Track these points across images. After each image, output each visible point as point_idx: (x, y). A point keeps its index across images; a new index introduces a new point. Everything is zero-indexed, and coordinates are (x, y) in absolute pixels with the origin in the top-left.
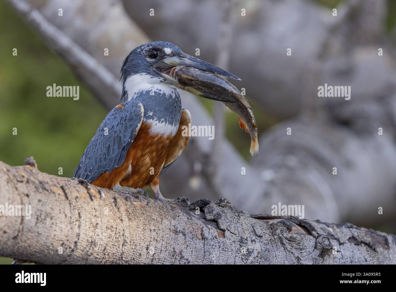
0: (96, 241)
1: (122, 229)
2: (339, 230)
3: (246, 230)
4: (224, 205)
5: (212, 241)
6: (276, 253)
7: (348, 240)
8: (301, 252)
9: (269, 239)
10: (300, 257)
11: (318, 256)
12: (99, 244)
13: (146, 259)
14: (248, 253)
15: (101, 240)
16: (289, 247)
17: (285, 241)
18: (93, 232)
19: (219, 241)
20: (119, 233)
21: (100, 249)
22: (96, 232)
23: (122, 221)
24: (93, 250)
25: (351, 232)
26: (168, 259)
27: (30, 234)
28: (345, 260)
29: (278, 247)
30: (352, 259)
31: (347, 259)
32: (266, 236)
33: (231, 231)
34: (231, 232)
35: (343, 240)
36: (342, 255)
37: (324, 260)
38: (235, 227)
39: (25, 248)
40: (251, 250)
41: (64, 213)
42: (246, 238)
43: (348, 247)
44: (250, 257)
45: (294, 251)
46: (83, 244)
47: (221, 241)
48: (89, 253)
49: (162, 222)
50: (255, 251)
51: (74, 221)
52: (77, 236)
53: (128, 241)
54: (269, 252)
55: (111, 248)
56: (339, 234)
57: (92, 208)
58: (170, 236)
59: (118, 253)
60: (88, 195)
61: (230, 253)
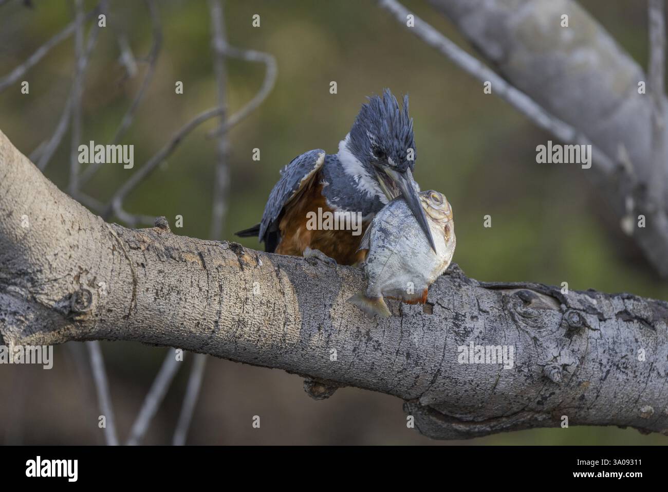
0: (246, 320)
1: (283, 305)
2: (607, 301)
3: (466, 304)
4: (450, 271)
5: (414, 318)
6: (506, 333)
7: (616, 315)
8: (540, 332)
9: (498, 314)
10: (537, 336)
11: (564, 335)
12: (249, 323)
13: (318, 341)
14: (464, 332)
15: (252, 319)
16: (522, 325)
17: (517, 317)
18: (241, 308)
19: (424, 318)
20: (279, 309)
21: (252, 329)
22: (245, 309)
23: (284, 294)
24: (242, 331)
25: (624, 305)
26: (350, 340)
27: (148, 312)
28: (605, 340)
29: (509, 325)
30: (615, 340)
31: (608, 339)
32: (493, 312)
33: (443, 305)
34: (443, 307)
35: (609, 315)
36: (601, 334)
37: (571, 341)
38: (449, 300)
39: (145, 329)
40: (469, 329)
41: (198, 286)
42: (463, 314)
43: (612, 325)
44: (468, 338)
45: (529, 329)
46: (226, 323)
47: (426, 319)
48: (237, 334)
49: (342, 295)
50: (475, 330)
51: (213, 295)
52: (217, 314)
53: (292, 319)
54: (495, 331)
55: (268, 328)
56: (605, 308)
57: (241, 279)
58: (354, 312)
59: (279, 334)
60: (238, 263)
61: (438, 333)
